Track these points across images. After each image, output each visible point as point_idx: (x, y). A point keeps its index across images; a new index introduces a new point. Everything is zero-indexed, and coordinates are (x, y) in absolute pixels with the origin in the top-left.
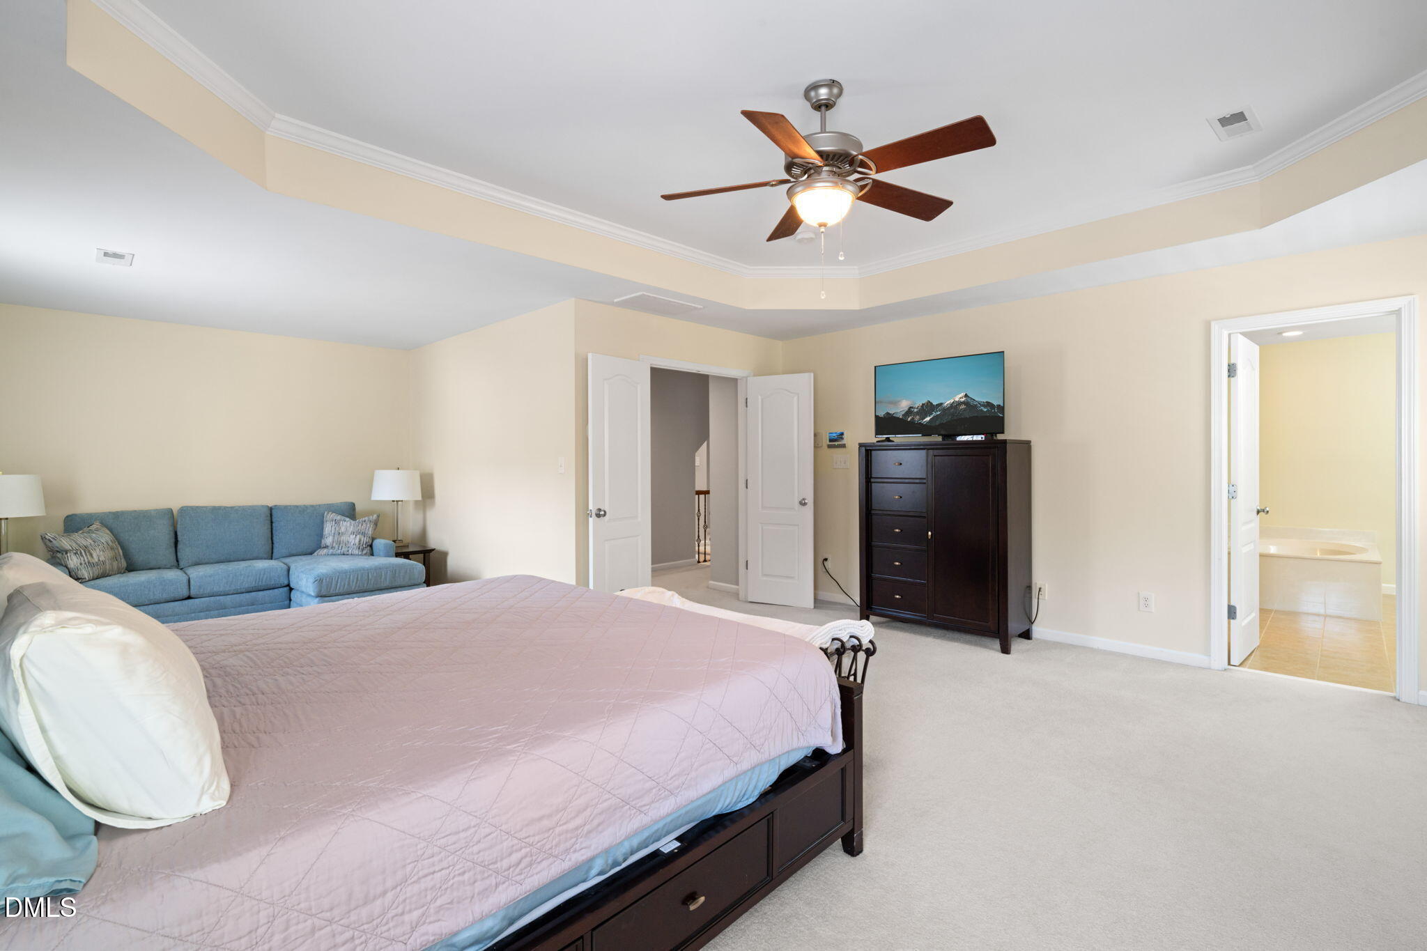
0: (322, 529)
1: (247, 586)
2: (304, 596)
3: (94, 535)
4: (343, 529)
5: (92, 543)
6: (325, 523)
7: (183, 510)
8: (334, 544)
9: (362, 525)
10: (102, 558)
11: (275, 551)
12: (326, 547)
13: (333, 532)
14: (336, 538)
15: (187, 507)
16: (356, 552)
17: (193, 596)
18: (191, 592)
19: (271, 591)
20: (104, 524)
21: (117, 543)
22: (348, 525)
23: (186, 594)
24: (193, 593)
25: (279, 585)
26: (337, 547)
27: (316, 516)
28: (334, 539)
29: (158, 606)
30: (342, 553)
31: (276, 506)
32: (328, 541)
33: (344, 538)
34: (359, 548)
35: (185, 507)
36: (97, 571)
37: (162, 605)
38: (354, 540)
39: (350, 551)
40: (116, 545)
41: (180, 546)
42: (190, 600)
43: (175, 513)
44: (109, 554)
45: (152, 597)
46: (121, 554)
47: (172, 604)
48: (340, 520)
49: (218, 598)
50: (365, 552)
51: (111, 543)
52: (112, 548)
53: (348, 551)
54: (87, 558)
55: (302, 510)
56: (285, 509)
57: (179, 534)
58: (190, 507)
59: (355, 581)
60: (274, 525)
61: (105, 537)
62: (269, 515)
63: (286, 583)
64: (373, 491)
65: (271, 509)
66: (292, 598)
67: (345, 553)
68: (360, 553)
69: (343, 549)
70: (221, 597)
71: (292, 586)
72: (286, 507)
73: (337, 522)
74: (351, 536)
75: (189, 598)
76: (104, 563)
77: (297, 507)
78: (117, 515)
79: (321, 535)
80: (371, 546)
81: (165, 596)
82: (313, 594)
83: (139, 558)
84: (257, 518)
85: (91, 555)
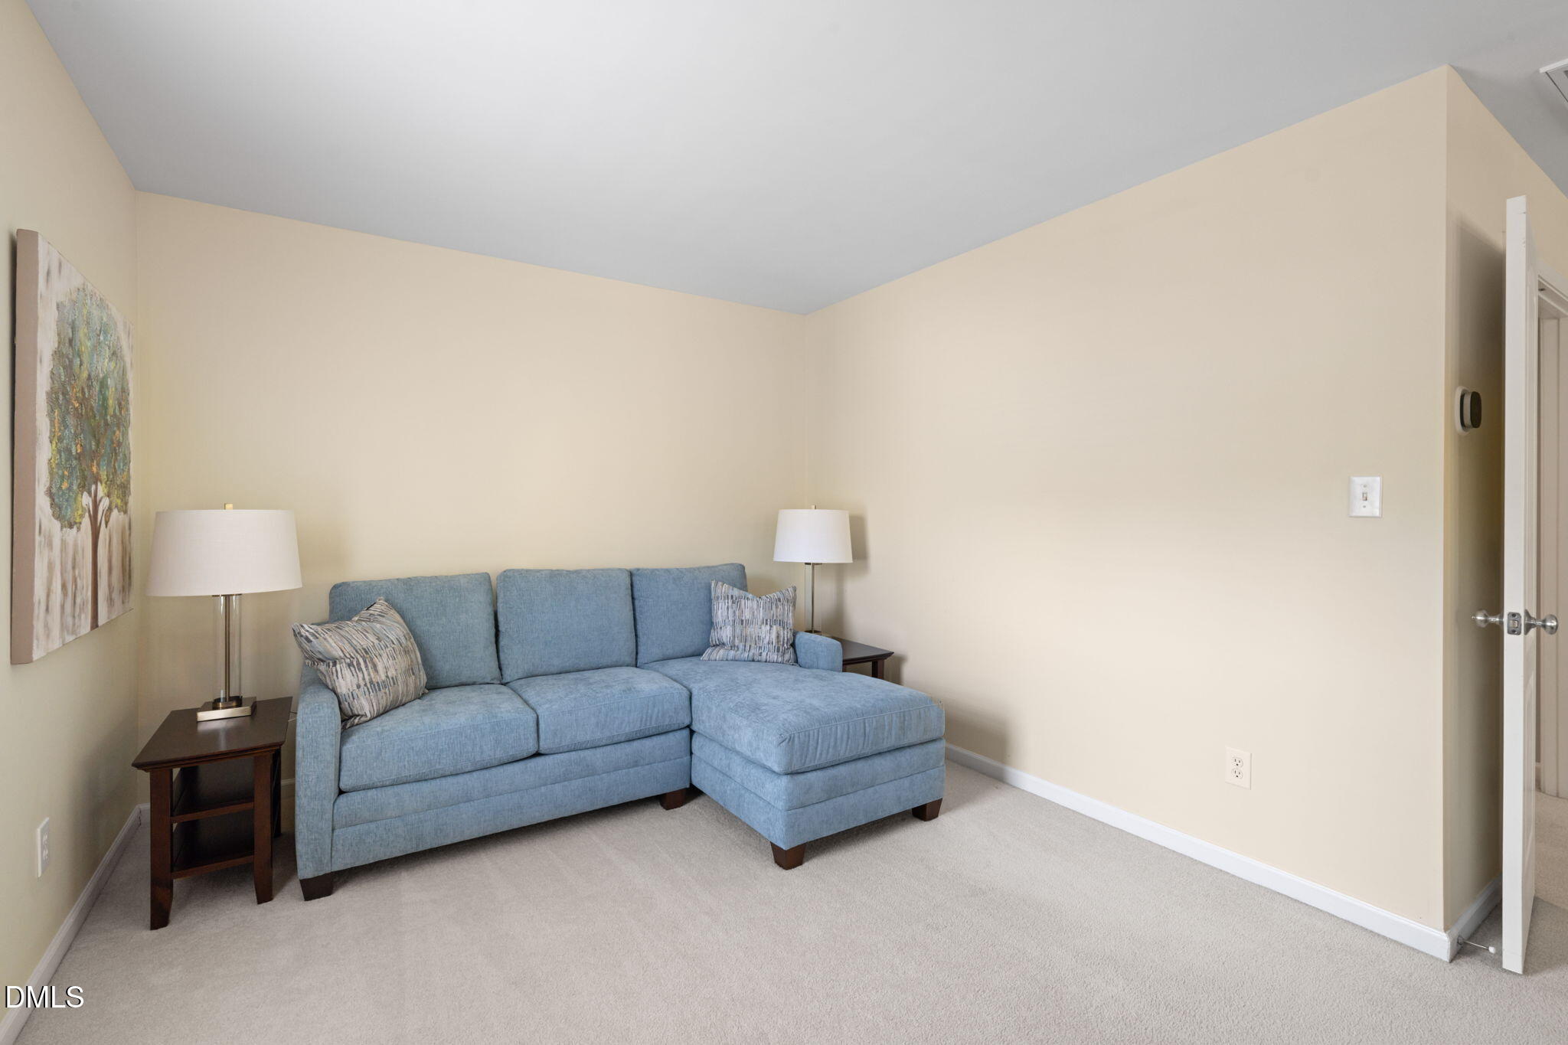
0: (710, 611)
1: (627, 730)
2: (737, 759)
3: (378, 626)
4: (747, 615)
5: (376, 642)
6: (715, 602)
7: (507, 576)
8: (737, 641)
9: (777, 607)
10: (392, 673)
11: (641, 649)
12: (722, 645)
13: (731, 618)
14: (738, 631)
15: (513, 571)
16: (774, 657)
17: (542, 752)
18: (542, 743)
19: (663, 737)
20: (392, 604)
21: (412, 640)
22: (755, 607)
23: (533, 750)
24: (544, 746)
25: (676, 727)
26: (741, 646)
27: (698, 590)
28: (734, 631)
29: (487, 774)
30: (750, 658)
31: (638, 570)
32: (725, 634)
33: (751, 630)
34: (778, 651)
35: (510, 570)
36: (384, 698)
37: (494, 771)
38: (768, 634)
39: (764, 654)
40: (411, 644)
41: (503, 642)
42: (539, 760)
43: (493, 579)
44: (402, 662)
45: (478, 758)
46: (420, 661)
47: (510, 768)
48: (740, 597)
49: (582, 754)
50: (787, 657)
51: (403, 640)
52: (407, 652)
53: (760, 654)
54: (369, 675)
55: (676, 576)
56: (652, 574)
57: (501, 619)
58: (518, 571)
59: (845, 736)
60: (637, 602)
61: (394, 629)
62: (629, 586)
63: (687, 722)
64: (776, 546)
65: (631, 574)
66: (693, 751)
67: (756, 658)
68: (780, 660)
69: (752, 651)
70: (587, 752)
71: (694, 728)
72: (653, 571)
73: (735, 601)
74: (763, 627)
75: (537, 754)
76: (394, 680)
77: (668, 571)
78: (410, 584)
79: (710, 624)
80: (793, 645)
81: (500, 755)
82: (776, 768)
83: (446, 667)
84: (615, 592)
85: (375, 666)
